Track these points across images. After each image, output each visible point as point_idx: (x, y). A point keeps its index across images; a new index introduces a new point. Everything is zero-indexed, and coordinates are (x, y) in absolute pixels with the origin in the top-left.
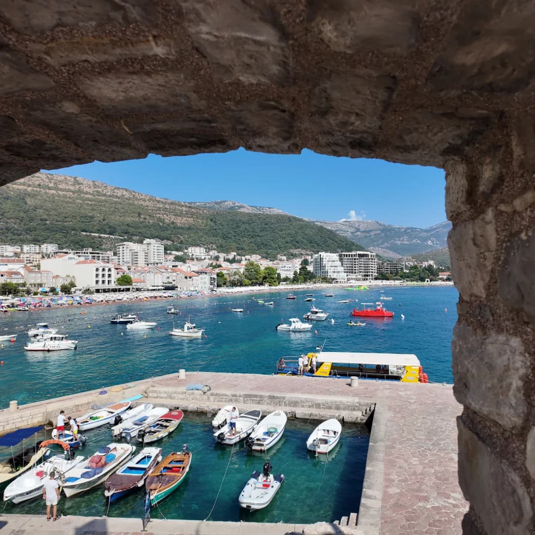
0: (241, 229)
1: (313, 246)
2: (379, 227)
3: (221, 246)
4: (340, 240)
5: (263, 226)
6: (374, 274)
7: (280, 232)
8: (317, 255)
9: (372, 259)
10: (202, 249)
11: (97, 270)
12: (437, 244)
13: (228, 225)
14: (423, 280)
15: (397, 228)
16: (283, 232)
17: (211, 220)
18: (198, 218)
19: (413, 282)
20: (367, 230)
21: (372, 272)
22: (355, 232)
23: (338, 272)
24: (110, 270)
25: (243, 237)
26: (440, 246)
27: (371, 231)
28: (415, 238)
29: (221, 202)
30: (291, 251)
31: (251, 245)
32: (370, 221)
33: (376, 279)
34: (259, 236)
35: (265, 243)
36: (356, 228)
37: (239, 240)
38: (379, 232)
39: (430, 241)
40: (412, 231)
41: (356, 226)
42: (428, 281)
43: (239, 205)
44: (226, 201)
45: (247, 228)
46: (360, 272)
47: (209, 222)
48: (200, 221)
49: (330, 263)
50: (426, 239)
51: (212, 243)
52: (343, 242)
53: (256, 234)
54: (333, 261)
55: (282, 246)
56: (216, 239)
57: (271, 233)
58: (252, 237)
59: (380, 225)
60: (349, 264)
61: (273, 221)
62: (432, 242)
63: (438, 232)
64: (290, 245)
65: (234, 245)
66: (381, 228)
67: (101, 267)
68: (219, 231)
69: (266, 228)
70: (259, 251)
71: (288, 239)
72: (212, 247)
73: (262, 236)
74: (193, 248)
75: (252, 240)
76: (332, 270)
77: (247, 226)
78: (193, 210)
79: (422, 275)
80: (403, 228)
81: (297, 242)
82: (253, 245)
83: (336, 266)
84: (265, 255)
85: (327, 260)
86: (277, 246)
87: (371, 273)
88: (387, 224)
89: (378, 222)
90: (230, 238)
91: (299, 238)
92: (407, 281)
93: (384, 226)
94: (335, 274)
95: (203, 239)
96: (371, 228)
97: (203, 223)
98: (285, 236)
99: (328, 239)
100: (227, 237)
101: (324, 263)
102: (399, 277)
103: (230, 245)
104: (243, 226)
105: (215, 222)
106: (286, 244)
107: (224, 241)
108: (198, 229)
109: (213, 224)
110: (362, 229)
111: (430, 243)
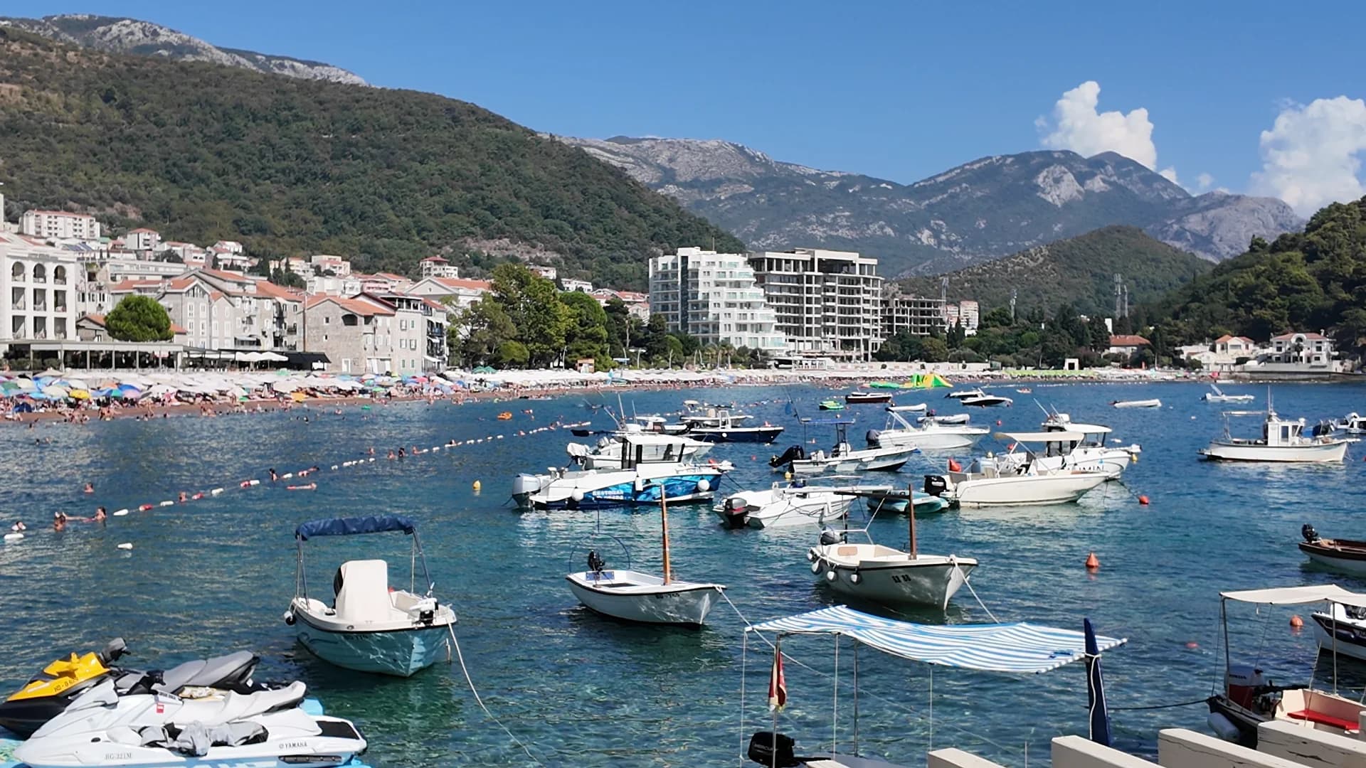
0: (246, 142)
1: (557, 230)
2: (748, 168)
3: (165, 213)
4: (657, 211)
5: (345, 137)
6: (872, 339)
7: (416, 165)
8: (669, 259)
9: (866, 281)
10: (85, 221)
11: (18, 269)
12: (951, 244)
13: (185, 122)
14: (1056, 361)
15: (810, 177)
16: (432, 165)
17: (108, 98)
18: (41, 83)
19: (1023, 371)
20: (706, 177)
21: (866, 331)
22: (660, 185)
23: (759, 327)
24: (60, 274)
25: (256, 178)
26: (963, 251)
27: (718, 182)
28: (876, 217)
29: (92, 23)
30: (472, 244)
31: (295, 212)
32: (712, 144)
33: (882, 356)
34: (326, 177)
35: (359, 208)
36: (660, 166)
37: (244, 189)
38: (747, 188)
39: (927, 233)
40: (864, 190)
41: (662, 160)
42: (1071, 366)
43: (174, 39)
44: (113, 21)
45: (275, 139)
46: (826, 330)
47: (98, 105)
48: (54, 97)
49: (725, 290)
50: (913, 223)
51: (124, 201)
52: (668, 217)
53: (317, 168)
54: (738, 284)
55: (431, 223)
56: (140, 180)
57: (379, 169)
58: (299, 180)
59: (751, 159)
60: (788, 299)
61: (386, 116)
62: (936, 234)
63: (952, 196)
64: (464, 221)
65: (222, 211)
66: (756, 171)
67: (30, 257)
68: (151, 147)
69: (356, 145)
70: (335, 240)
71: (456, 196)
72: (123, 213)
73: (341, 180)
74: (44, 217)
75: (299, 191)
76: (735, 320)
77: (271, 130)
78: (16, 47)
79: (1053, 342)
80: (831, 178)
81: (491, 209)
82: (309, 215)
83: (749, 305)
84: (362, 258)
85: (714, 278)
86: (407, 220)
87: (862, 336)
88: (773, 158)
89: (741, 150)
90: (202, 180)
91: (498, 194)
92: (1004, 365)
93: (766, 164)
94: (747, 335)
95: (79, 179)
96: (716, 172)
97: (68, 107)
98: (438, 180)
99: (614, 205)
100: (187, 176)
101: (702, 290)
102: (968, 351)
103: (203, 212)
104: (255, 134)
105: (124, 106)
106: (449, 217)
107: (175, 192)
108: (47, 130)
109: (115, 115)
110: (684, 175)
111: (926, 237)
